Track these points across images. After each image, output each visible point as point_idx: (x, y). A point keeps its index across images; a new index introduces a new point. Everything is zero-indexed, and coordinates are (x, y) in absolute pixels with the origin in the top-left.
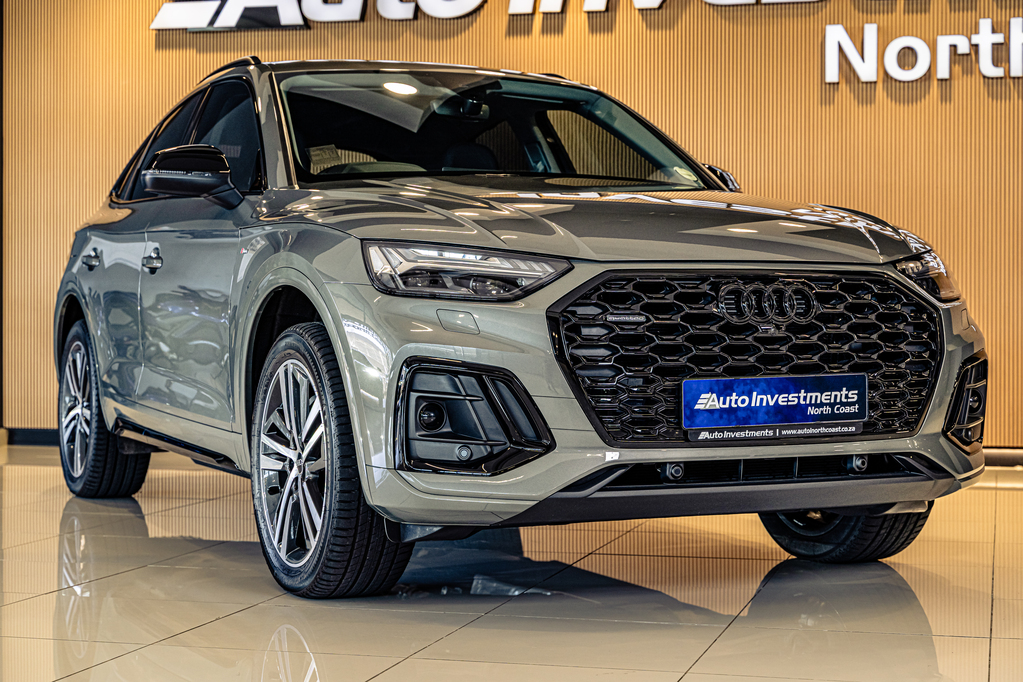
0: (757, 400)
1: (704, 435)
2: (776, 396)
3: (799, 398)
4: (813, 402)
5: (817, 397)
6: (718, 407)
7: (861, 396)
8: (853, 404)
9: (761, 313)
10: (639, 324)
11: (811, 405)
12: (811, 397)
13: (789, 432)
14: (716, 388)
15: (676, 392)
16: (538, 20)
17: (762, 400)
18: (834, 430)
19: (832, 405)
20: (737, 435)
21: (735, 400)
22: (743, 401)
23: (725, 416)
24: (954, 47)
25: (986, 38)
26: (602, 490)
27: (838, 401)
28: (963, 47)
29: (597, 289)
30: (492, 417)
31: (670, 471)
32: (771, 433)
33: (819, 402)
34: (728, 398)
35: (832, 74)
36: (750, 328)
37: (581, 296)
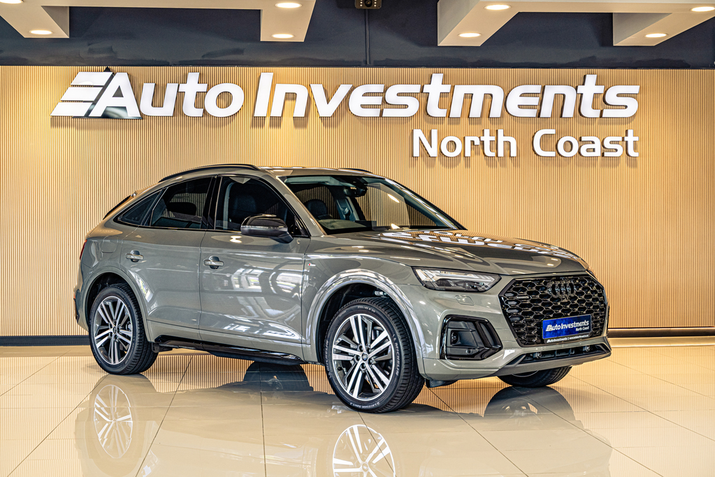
0: (562, 326)
1: (549, 341)
2: (568, 325)
3: (574, 325)
6: (552, 330)
7: (590, 323)
8: (587, 326)
9: (561, 293)
10: (527, 299)
11: (577, 327)
12: (577, 324)
13: (571, 338)
14: (552, 323)
15: (539, 325)
17: (564, 326)
18: (583, 336)
19: (582, 327)
21: (557, 327)
22: (559, 327)
23: (554, 333)
24: (473, 142)
25: (487, 138)
27: (584, 325)
28: (477, 142)
29: (512, 287)
30: (479, 337)
31: (537, 355)
32: (567, 339)
33: (579, 326)
34: (555, 326)
35: (416, 153)
36: (559, 299)
37: (507, 289)
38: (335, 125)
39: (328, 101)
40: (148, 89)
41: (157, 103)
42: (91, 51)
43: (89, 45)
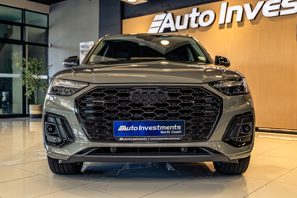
0: (141, 128)
1: (121, 139)
2: (148, 127)
3: (157, 128)
4: (163, 129)
5: (164, 128)
6: (126, 130)
7: (182, 128)
8: (179, 130)
11: (162, 130)
12: (162, 128)
13: (153, 139)
14: (126, 124)
16: (226, 25)
17: (143, 128)
18: (171, 139)
19: (170, 131)
20: (133, 139)
22: (136, 128)
23: (129, 133)
26: (87, 155)
27: (173, 129)
32: (146, 139)
33: (165, 129)
34: (130, 127)
36: (141, 105)
38: (257, 23)
39: (252, 11)
40: (178, 18)
41: (182, 24)
42: (162, 7)
43: (162, 4)
